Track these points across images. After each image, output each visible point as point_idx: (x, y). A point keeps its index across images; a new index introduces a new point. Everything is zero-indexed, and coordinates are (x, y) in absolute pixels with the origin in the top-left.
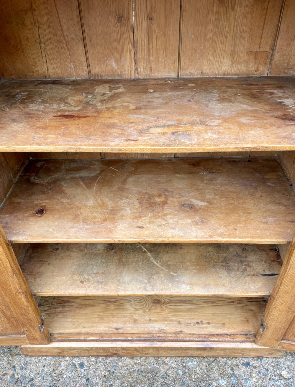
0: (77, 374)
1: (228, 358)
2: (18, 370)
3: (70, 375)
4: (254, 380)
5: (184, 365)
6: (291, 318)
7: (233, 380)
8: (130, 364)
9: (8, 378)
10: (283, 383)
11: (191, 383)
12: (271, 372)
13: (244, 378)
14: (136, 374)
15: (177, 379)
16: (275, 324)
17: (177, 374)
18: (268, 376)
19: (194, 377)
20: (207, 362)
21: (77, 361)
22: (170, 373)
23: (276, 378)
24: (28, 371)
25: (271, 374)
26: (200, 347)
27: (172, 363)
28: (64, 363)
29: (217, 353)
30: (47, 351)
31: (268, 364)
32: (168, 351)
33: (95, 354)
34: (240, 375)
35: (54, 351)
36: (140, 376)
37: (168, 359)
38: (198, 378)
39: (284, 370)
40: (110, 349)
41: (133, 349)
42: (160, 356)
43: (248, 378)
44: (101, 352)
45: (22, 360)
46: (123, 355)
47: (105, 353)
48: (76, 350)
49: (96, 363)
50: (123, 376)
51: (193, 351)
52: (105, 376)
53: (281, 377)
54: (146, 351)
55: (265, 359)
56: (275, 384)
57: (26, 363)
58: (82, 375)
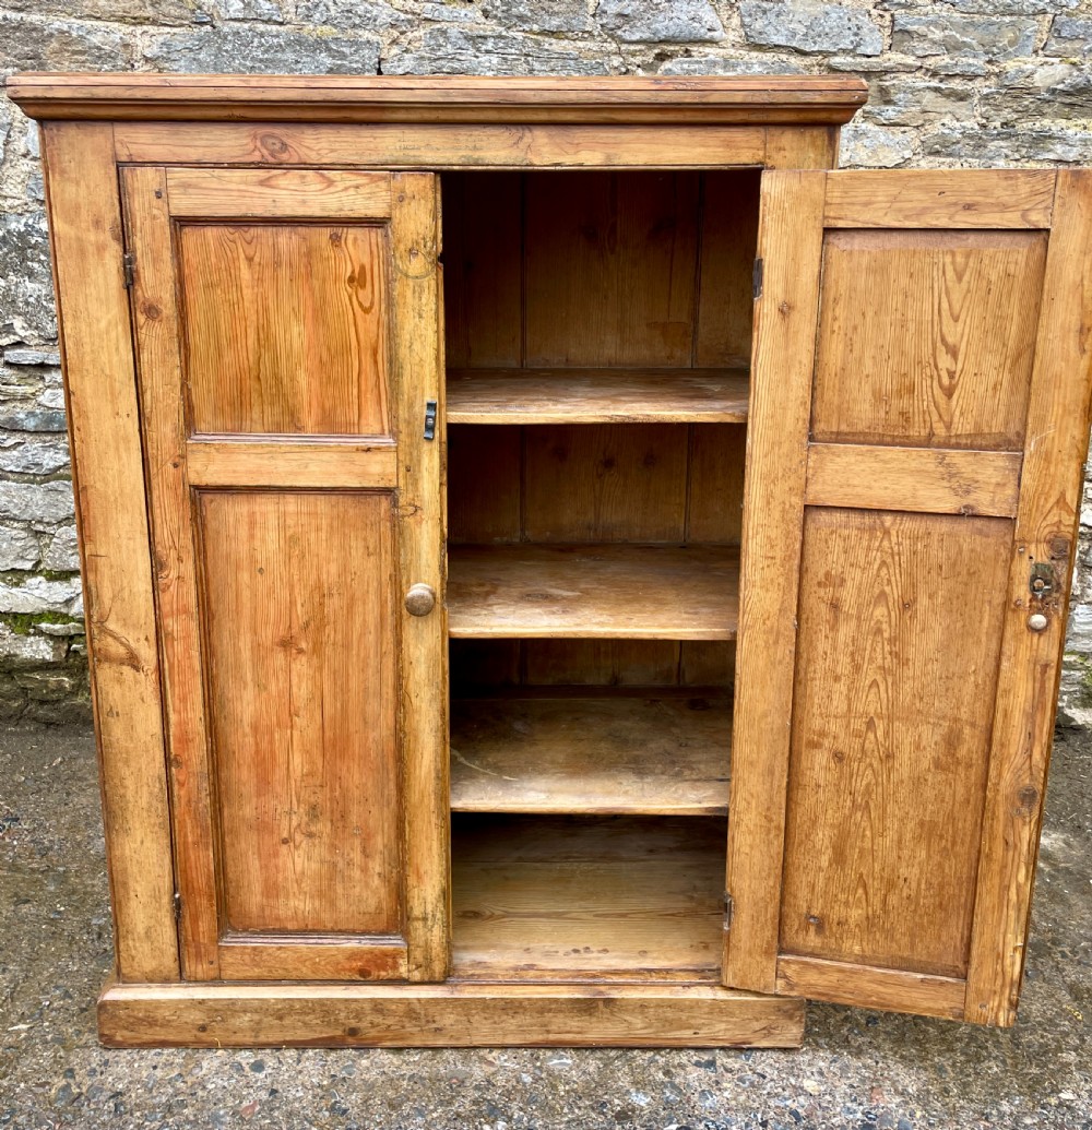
0: (245, 1082)
1: (657, 1049)
2: (81, 1074)
3: (226, 1084)
4: (726, 1094)
5: (538, 1064)
6: (779, 853)
7: (668, 1094)
8: (392, 1063)
9: (53, 1091)
10: (806, 1104)
11: (553, 1099)
12: (772, 1080)
13: (700, 1090)
14: (405, 1083)
15: (517, 1091)
16: (750, 886)
17: (518, 1082)
18: (764, 1089)
19: (562, 1089)
20: (600, 1059)
21: (245, 1058)
22: (500, 1080)
23: (787, 1093)
24: (110, 1079)
25: (772, 1083)
26: (578, 999)
27: (505, 1061)
28: (210, 1062)
29: (626, 1024)
30: (169, 1021)
31: (767, 1064)
32: (496, 1019)
33: (299, 1032)
34: (688, 1085)
35: (188, 1021)
36: (416, 1087)
37: (495, 1053)
38: (573, 1090)
39: (809, 1078)
40: (339, 1010)
41: (402, 1008)
42: (475, 1043)
43: (709, 1092)
44: (315, 1021)
45: (96, 1057)
46: (373, 1038)
47: (325, 1029)
48: (249, 1015)
49: (299, 1061)
50: (370, 1087)
51: (561, 1015)
52: (320, 1086)
53: (799, 1091)
54: (437, 1018)
55: (758, 1054)
56: (782, 1105)
57: (106, 1063)
58: (259, 1084)
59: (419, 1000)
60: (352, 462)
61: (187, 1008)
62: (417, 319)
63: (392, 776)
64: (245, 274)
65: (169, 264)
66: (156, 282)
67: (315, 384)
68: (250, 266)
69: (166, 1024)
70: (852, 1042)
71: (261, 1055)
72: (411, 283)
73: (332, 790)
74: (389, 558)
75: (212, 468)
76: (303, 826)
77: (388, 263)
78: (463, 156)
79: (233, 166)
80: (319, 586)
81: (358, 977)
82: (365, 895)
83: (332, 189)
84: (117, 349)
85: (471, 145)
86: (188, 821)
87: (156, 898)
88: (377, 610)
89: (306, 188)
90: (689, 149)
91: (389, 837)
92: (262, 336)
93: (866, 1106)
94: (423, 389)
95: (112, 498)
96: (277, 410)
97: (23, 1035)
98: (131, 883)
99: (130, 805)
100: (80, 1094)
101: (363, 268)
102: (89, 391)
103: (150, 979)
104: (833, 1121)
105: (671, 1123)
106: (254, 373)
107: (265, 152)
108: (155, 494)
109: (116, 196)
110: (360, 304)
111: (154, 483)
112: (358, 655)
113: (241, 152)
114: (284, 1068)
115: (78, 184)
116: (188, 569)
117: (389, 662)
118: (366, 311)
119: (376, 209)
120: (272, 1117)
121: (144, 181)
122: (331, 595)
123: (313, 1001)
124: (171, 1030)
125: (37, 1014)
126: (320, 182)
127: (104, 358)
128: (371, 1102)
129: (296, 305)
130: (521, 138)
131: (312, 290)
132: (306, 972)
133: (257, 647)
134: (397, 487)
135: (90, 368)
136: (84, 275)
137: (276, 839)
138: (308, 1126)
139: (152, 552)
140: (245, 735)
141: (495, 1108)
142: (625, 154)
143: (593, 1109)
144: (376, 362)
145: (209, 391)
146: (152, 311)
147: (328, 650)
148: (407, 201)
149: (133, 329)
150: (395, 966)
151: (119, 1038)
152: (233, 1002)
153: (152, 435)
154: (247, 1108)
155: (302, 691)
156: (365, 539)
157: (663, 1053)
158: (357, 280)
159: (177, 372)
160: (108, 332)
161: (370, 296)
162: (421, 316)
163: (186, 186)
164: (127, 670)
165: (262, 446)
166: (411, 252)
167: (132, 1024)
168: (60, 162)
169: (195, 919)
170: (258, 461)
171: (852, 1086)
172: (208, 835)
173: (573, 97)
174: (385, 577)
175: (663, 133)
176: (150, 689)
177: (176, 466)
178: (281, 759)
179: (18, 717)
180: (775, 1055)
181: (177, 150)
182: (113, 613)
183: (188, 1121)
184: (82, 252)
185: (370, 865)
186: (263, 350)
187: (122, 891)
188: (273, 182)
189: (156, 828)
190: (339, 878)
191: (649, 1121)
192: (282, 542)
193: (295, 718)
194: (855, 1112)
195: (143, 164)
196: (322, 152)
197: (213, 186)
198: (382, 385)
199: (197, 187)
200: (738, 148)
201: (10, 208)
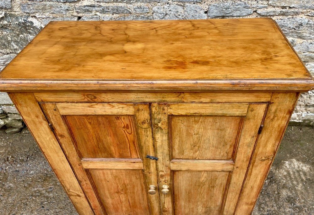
60: (130, 165)
62: (146, 137)
64: (89, 126)
65: (64, 126)
66: (61, 130)
67: (116, 149)
68: (91, 125)
72: (144, 130)
74: (143, 180)
75: (89, 166)
77: (136, 125)
78: (159, 100)
79: (78, 102)
80: (124, 184)
83: (114, 108)
84: (54, 144)
85: (162, 97)
88: (141, 188)
89: (105, 108)
92: (98, 139)
94: (149, 151)
95: (63, 171)
96: (106, 154)
101: (127, 125)
102: (49, 152)
106: (97, 147)
107: (89, 99)
108: (75, 170)
109: (41, 110)
110: (128, 132)
111: (74, 168)
112: (137, 194)
113: (80, 99)
115: (27, 107)
116: (88, 182)
117: (145, 196)
118: (130, 134)
119: (130, 113)
121: (49, 107)
122: (128, 185)
126: (110, 106)
127: (51, 145)
129: (107, 133)
130: (180, 95)
131: (112, 129)
133: (110, 193)
134: (144, 169)
135: (47, 147)
136: (38, 128)
139: (78, 180)
140: (110, 205)
142: (218, 99)
144: (134, 145)
145: (85, 150)
146: (62, 136)
147: (129, 193)
148: (140, 111)
149: (58, 140)
153: (70, 160)
155: (123, 199)
156: (136, 176)
158: (126, 127)
159: (74, 148)
160: (50, 140)
161: (131, 131)
163: (64, 108)
164: (78, 197)
165: (103, 162)
166: (143, 123)
168: (18, 102)
170: (102, 164)
174: (142, 183)
177: (79, 165)
178: (120, 208)
181: (58, 98)
182: (71, 189)
184: (35, 123)
186: (99, 142)
188: (93, 106)
192: (113, 177)
193: (122, 203)
195: (47, 102)
196: (109, 99)
197: (73, 107)
198: (137, 149)
199: (67, 108)
200: (261, 98)
201: (18, 14)
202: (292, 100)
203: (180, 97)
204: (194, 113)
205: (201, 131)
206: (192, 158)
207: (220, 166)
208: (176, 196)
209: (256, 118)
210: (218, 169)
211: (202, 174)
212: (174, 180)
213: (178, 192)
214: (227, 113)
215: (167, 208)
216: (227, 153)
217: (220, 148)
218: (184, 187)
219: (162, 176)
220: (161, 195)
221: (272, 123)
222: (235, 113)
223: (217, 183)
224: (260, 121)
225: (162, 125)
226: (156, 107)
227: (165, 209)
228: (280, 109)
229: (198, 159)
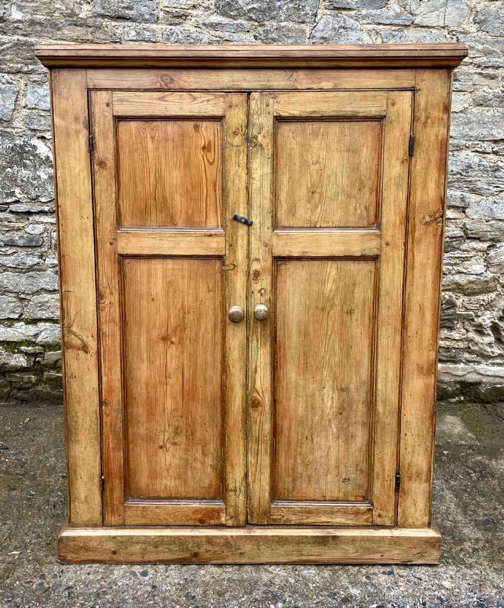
0: (138, 582)
1: (361, 565)
2: (49, 577)
3: (128, 583)
4: (401, 589)
5: (297, 573)
7: (370, 589)
8: (217, 572)
9: (34, 586)
10: (446, 594)
11: (307, 591)
12: (426, 581)
13: (387, 586)
14: (225, 582)
15: (287, 587)
17: (287, 582)
18: (422, 586)
19: (311, 586)
20: (330, 570)
21: (137, 569)
22: (277, 581)
23: (434, 588)
24: (65, 580)
25: (426, 583)
26: (318, 536)
27: (279, 571)
28: (118, 572)
29: (344, 551)
30: (96, 548)
31: (421, 572)
32: (274, 547)
33: (166, 555)
34: (380, 584)
35: (107, 548)
36: (231, 585)
37: (273, 567)
38: (318, 587)
39: (445, 580)
40: (189, 542)
41: (222, 541)
42: (262, 562)
43: (392, 587)
44: (175, 549)
45: (56, 568)
46: (207, 558)
47: (181, 553)
48: (139, 545)
49: (166, 571)
50: (206, 584)
51: (309, 546)
52: (179, 584)
53: (441, 587)
54: (241, 547)
55: (416, 568)
56: (432, 594)
57: (62, 571)
58: (146, 583)
59: (232, 536)
60: (202, 242)
61: (107, 541)
62: (237, 168)
63: (219, 411)
64: (150, 145)
65: (112, 140)
66: (105, 149)
67: (184, 202)
68: (153, 141)
69: (95, 550)
70: (466, 561)
71: (146, 567)
72: (234, 149)
73: (187, 418)
74: (220, 292)
75: (130, 245)
76: (171, 439)
77: (223, 139)
78: (262, 85)
79: (146, 90)
80: (182, 308)
81: (198, 523)
82: (203, 477)
83: (195, 102)
84: (84, 183)
85: (266, 79)
86: (110, 436)
87: (91, 478)
88: (213, 323)
89: (182, 101)
90: (377, 80)
91: (217, 444)
92: (157, 177)
93: (478, 594)
94: (239, 203)
95: (78, 261)
96: (164, 215)
97: (16, 557)
98: (79, 471)
99: (80, 427)
100: (49, 588)
101: (210, 142)
102: (68, 205)
103: (87, 525)
104: (461, 602)
105: (373, 604)
106: (153, 196)
107: (162, 83)
108: (100, 259)
109: (86, 105)
110: (208, 161)
111: (100, 253)
112: (202, 345)
113: (150, 84)
114: (159, 574)
115: (67, 99)
116: (116, 298)
117: (219, 348)
118: (211, 164)
119: (218, 112)
120: (154, 600)
121: (100, 98)
122: (189, 312)
123: (174, 537)
124: (97, 553)
125: (23, 546)
126: (190, 98)
127: (77, 188)
128: (208, 592)
129: (175, 161)
130: (291, 75)
131: (183, 153)
132: (171, 521)
133: (149, 340)
134: (225, 255)
135: (69, 193)
136: (68, 145)
137: (157, 446)
138: (174, 605)
139: (97, 289)
140: (142, 389)
141: (276, 596)
142: (345, 83)
143: (329, 597)
144: (215, 190)
145: (129, 206)
146: (102, 164)
147: (187, 343)
148: (233, 108)
149: (92, 173)
150: (219, 518)
151: (69, 558)
152: (131, 537)
153: (99, 228)
154: (140, 595)
155: (172, 364)
156: (207, 283)
157: (364, 567)
158: (206, 148)
159: (114, 195)
160: (79, 175)
161: (213, 157)
162: (239, 166)
163: (122, 101)
164: (81, 353)
165: (156, 234)
166: (236, 134)
167: (77, 550)
168: (59, 89)
169: (112, 491)
170: (153, 241)
171: (469, 584)
172: (120, 444)
173: (319, 54)
174: (218, 303)
175: (363, 72)
176: (93, 363)
177: (111, 244)
178: (161, 401)
179: (7, 397)
180: (426, 568)
181: (118, 82)
182: (75, 322)
183: (108, 602)
184: (68, 135)
185: (206, 460)
186: (158, 184)
187: (73, 475)
188: (166, 98)
189: (93, 440)
190: (189, 468)
191: (361, 602)
192: (165, 285)
193: (169, 379)
194: (472, 597)
195: (101, 89)
196: (191, 83)
197: (135, 100)
198: (218, 202)
199: (127, 101)
200: (402, 80)
201: (16, 133)
202: (445, 83)
203: (291, 79)
204: (312, 113)
205: (323, 154)
206: (309, 225)
207: (357, 240)
208: (280, 347)
209: (401, 119)
210: (355, 249)
211: (328, 270)
212: (278, 292)
213: (284, 333)
214: (358, 109)
215: (260, 390)
216: (367, 209)
217: (354, 197)
218: (295, 314)
219: (257, 274)
220: (250, 339)
221: (426, 132)
222: (370, 109)
223: (355, 301)
224: (407, 127)
225: (264, 139)
226: (257, 101)
227: (255, 395)
228: (432, 101)
229: (320, 227)
